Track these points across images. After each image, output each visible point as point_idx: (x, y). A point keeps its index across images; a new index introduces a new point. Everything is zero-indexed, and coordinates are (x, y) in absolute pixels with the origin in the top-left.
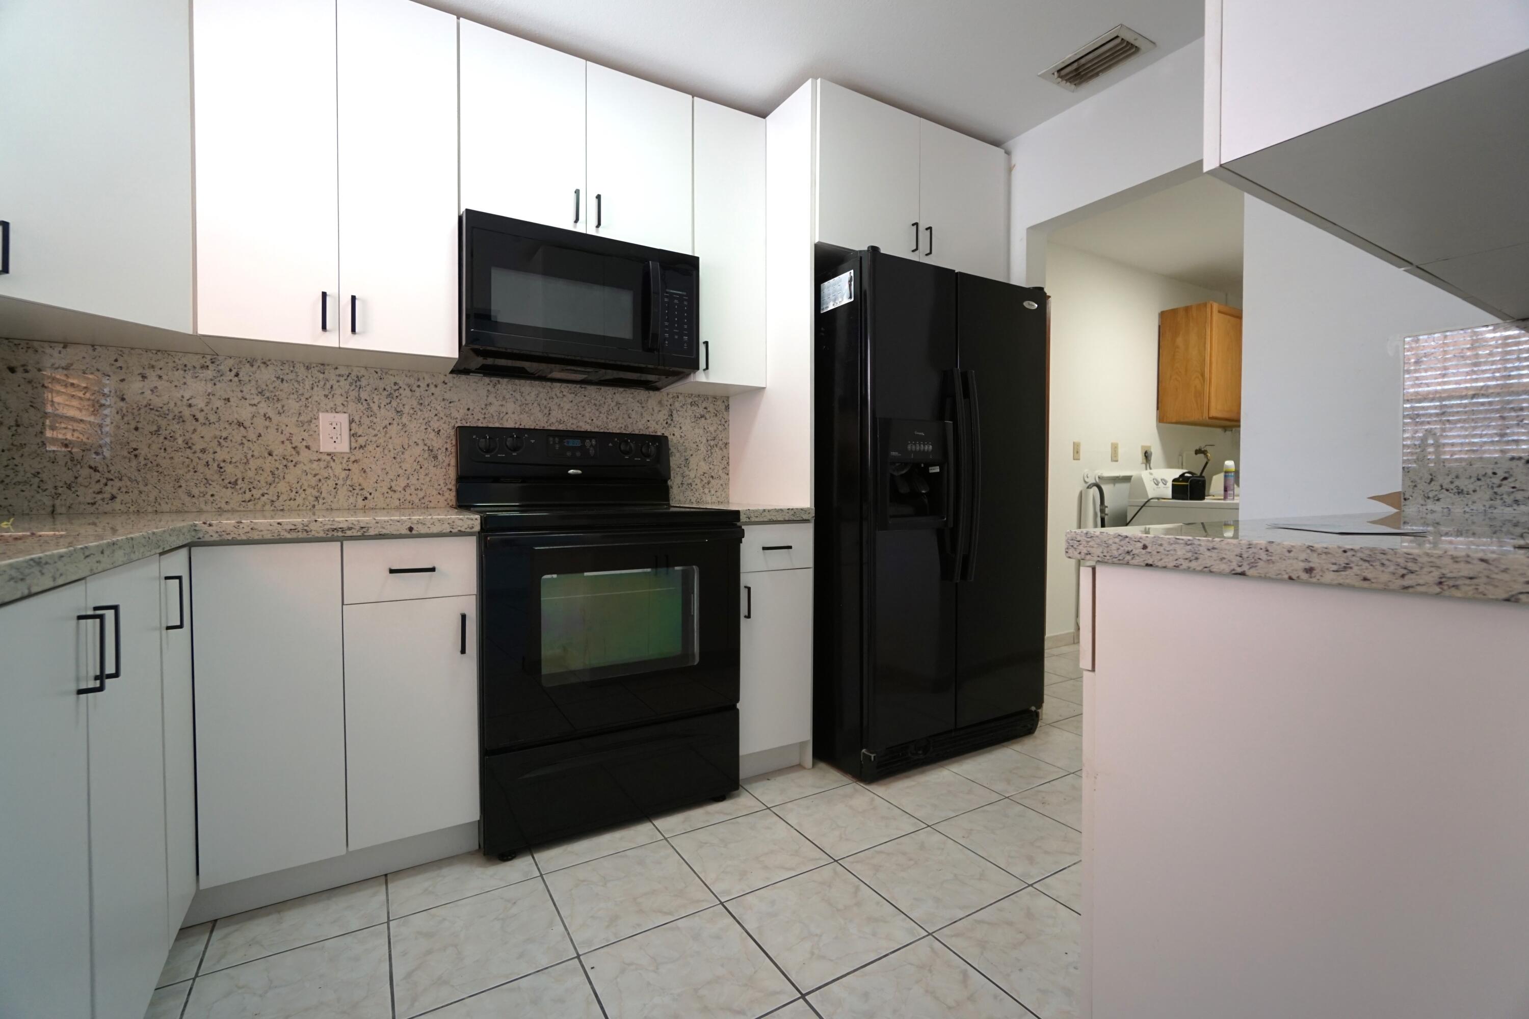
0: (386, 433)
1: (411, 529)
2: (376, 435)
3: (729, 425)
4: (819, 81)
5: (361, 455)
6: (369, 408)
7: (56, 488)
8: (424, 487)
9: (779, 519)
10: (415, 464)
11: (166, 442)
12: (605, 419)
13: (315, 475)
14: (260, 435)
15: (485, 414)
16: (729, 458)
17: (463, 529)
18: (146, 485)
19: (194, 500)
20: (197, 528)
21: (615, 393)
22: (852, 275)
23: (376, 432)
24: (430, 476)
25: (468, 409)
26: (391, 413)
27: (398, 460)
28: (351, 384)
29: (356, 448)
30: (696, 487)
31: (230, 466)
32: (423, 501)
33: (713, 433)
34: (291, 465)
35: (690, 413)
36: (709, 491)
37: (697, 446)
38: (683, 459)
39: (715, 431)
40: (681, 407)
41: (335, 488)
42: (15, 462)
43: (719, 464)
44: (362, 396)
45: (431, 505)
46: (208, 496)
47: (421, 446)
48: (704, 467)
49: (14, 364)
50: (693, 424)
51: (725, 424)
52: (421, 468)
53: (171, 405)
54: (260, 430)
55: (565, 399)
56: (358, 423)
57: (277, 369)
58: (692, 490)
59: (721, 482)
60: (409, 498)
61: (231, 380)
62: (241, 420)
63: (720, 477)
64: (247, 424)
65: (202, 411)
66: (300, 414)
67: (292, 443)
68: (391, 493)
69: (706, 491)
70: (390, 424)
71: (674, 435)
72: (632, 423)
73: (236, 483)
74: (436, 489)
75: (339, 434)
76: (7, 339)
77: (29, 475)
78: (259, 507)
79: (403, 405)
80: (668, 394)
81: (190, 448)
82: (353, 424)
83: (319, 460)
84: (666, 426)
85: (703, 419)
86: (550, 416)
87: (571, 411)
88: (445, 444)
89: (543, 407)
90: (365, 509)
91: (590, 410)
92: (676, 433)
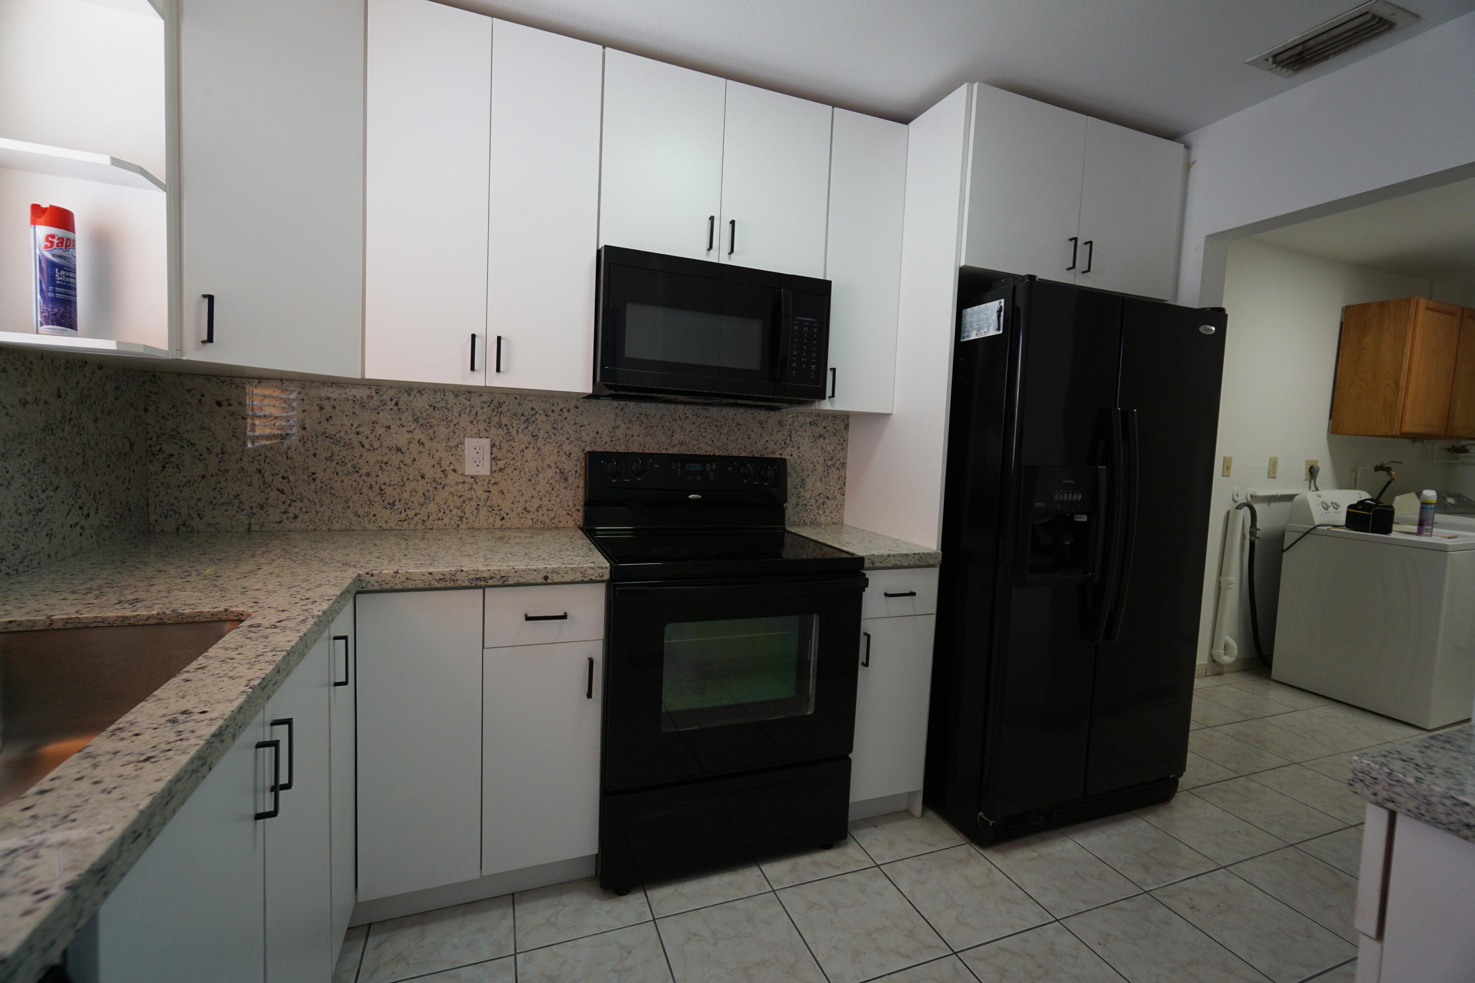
0: (523, 456)
1: (546, 578)
2: (514, 459)
3: (847, 445)
4: (976, 85)
5: (500, 477)
6: (509, 433)
7: (252, 508)
8: (555, 508)
9: (904, 564)
10: (548, 485)
11: (338, 467)
12: (725, 440)
13: (460, 496)
14: (414, 460)
15: (612, 437)
16: (845, 478)
17: (593, 578)
18: (322, 506)
19: (360, 519)
20: (361, 578)
21: (735, 414)
22: (1003, 304)
23: (514, 456)
24: (561, 497)
25: (597, 433)
26: (528, 438)
27: (533, 482)
28: (493, 411)
29: (496, 471)
30: (811, 508)
31: (390, 488)
32: (553, 521)
33: (832, 453)
34: (440, 487)
35: (809, 433)
36: (824, 512)
37: (814, 466)
38: (799, 479)
39: (833, 451)
40: (801, 427)
41: (477, 509)
42: (221, 485)
43: (835, 484)
44: (502, 422)
45: (561, 525)
46: (371, 516)
47: (554, 469)
48: (820, 487)
49: (220, 398)
50: (812, 444)
51: (843, 444)
52: (553, 489)
53: (343, 433)
54: (415, 454)
55: (688, 421)
56: (498, 447)
57: (431, 397)
58: (807, 511)
59: (836, 503)
60: (541, 518)
61: (392, 409)
62: (399, 446)
63: (835, 498)
64: (404, 449)
65: (367, 438)
66: (449, 439)
67: (441, 467)
68: (526, 514)
69: (821, 512)
70: (526, 448)
71: (791, 455)
72: (751, 444)
73: (394, 504)
74: (565, 510)
75: (482, 457)
76: (216, 376)
77: (231, 497)
78: (412, 526)
79: (539, 429)
80: (787, 414)
81: (357, 472)
82: (494, 449)
83: (464, 482)
84: (785, 446)
85: (821, 438)
86: (673, 438)
87: (693, 433)
88: (575, 467)
89: (666, 430)
90: (502, 529)
91: (711, 431)
92: (794, 454)
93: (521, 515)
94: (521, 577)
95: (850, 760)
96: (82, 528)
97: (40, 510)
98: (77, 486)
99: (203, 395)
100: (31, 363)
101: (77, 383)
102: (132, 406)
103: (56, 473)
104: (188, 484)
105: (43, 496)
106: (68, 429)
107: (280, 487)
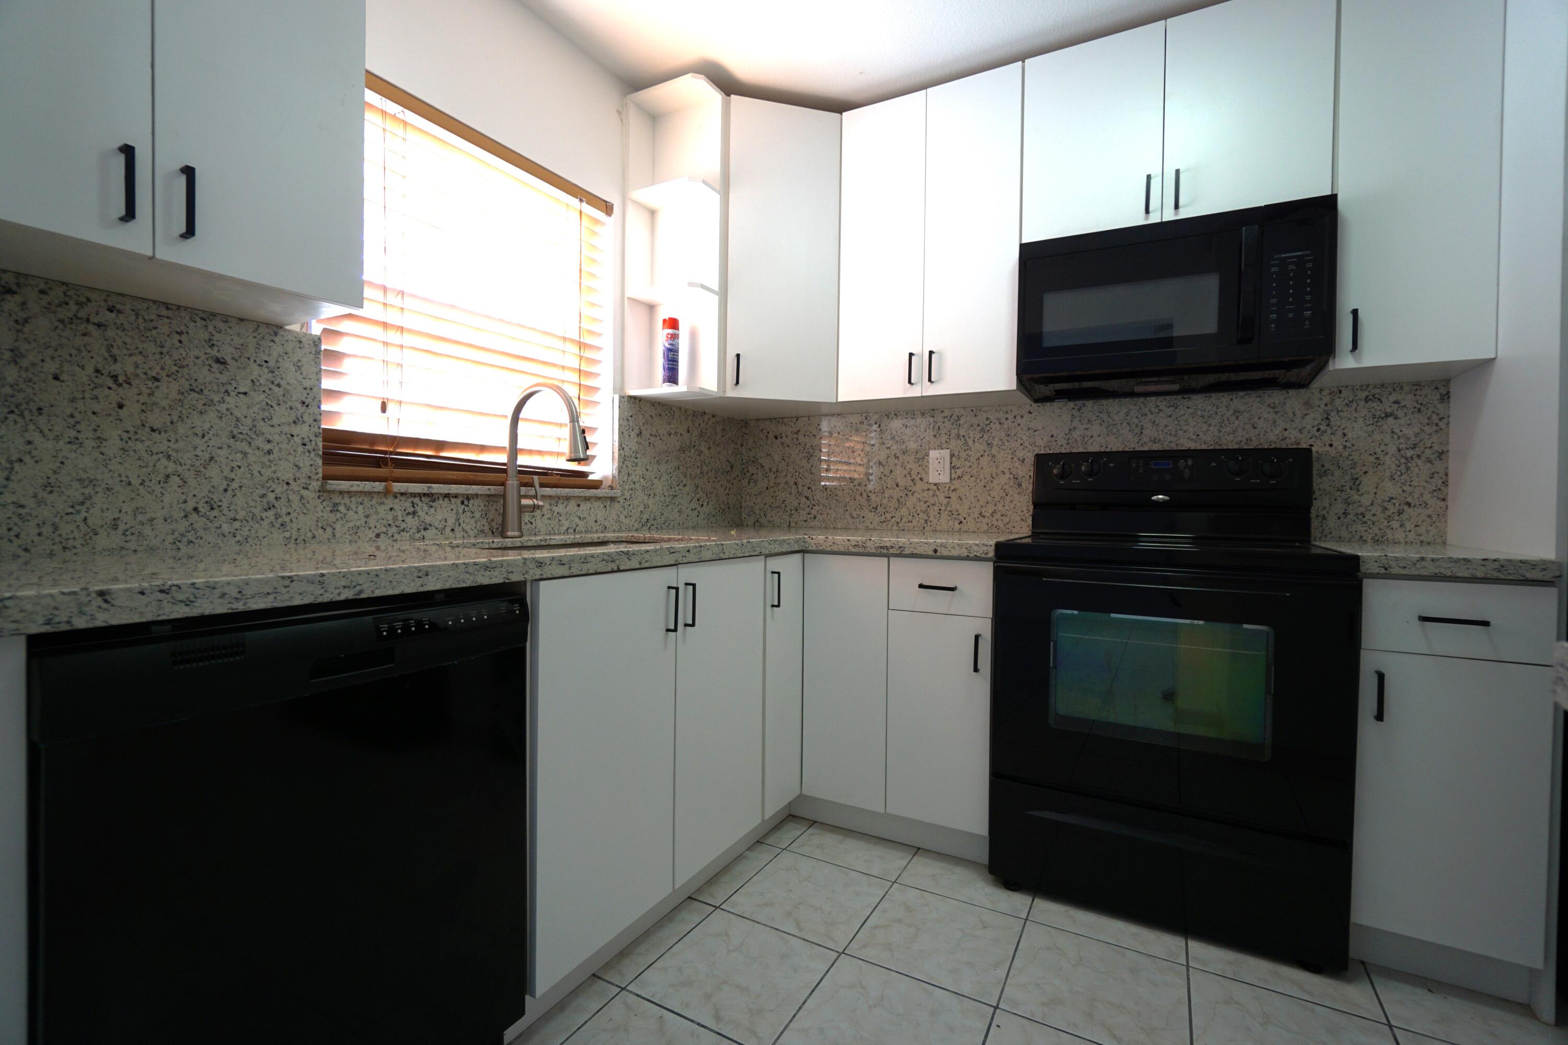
0: (978, 464)
1: (935, 551)
2: (970, 467)
3: (1448, 424)
5: (958, 485)
6: (966, 443)
7: (791, 510)
8: (1009, 513)
10: (1002, 491)
12: (1216, 433)
13: (926, 502)
14: (891, 472)
15: (1069, 439)
16: (1447, 475)
17: (978, 555)
18: (830, 509)
19: (854, 520)
20: (806, 541)
21: (1231, 400)
23: (970, 464)
24: (1014, 502)
25: (1052, 437)
26: (984, 447)
27: (988, 488)
28: (953, 424)
29: (955, 479)
30: (1374, 519)
31: (874, 495)
32: (1007, 526)
33: (1413, 438)
34: (910, 494)
35: (1364, 412)
36: (1402, 525)
37: (1377, 458)
38: (1347, 478)
39: (1418, 435)
40: (1347, 405)
41: (939, 513)
42: (776, 494)
43: (1422, 483)
44: (960, 433)
46: (861, 517)
47: (1008, 475)
48: (1390, 488)
49: (777, 434)
50: (1370, 429)
51: (1440, 424)
52: (1007, 495)
54: (891, 467)
55: (1162, 414)
56: (957, 457)
57: (903, 418)
58: (1365, 522)
59: (1429, 512)
60: (995, 523)
61: (876, 431)
62: (881, 460)
63: (1426, 505)
64: (884, 463)
66: (917, 452)
67: (911, 476)
68: (980, 518)
70: (982, 456)
71: (1331, 445)
72: (1259, 435)
73: (876, 508)
74: (1020, 516)
75: (942, 466)
77: (781, 502)
78: (889, 527)
79: (994, 438)
80: (1321, 390)
81: (853, 482)
82: (954, 458)
83: (928, 489)
84: (1317, 434)
85: (1391, 419)
86: (1143, 436)
87: (1169, 428)
88: (1026, 472)
89: (1133, 427)
90: (960, 530)
91: (1195, 423)
92: (1335, 444)
93: (977, 520)
94: (915, 549)
96: (699, 512)
97: (675, 496)
98: (697, 487)
99: (768, 433)
100: (674, 412)
101: (699, 425)
102: (733, 441)
103: (685, 476)
104: (760, 493)
105: (677, 488)
106: (692, 451)
107: (807, 495)
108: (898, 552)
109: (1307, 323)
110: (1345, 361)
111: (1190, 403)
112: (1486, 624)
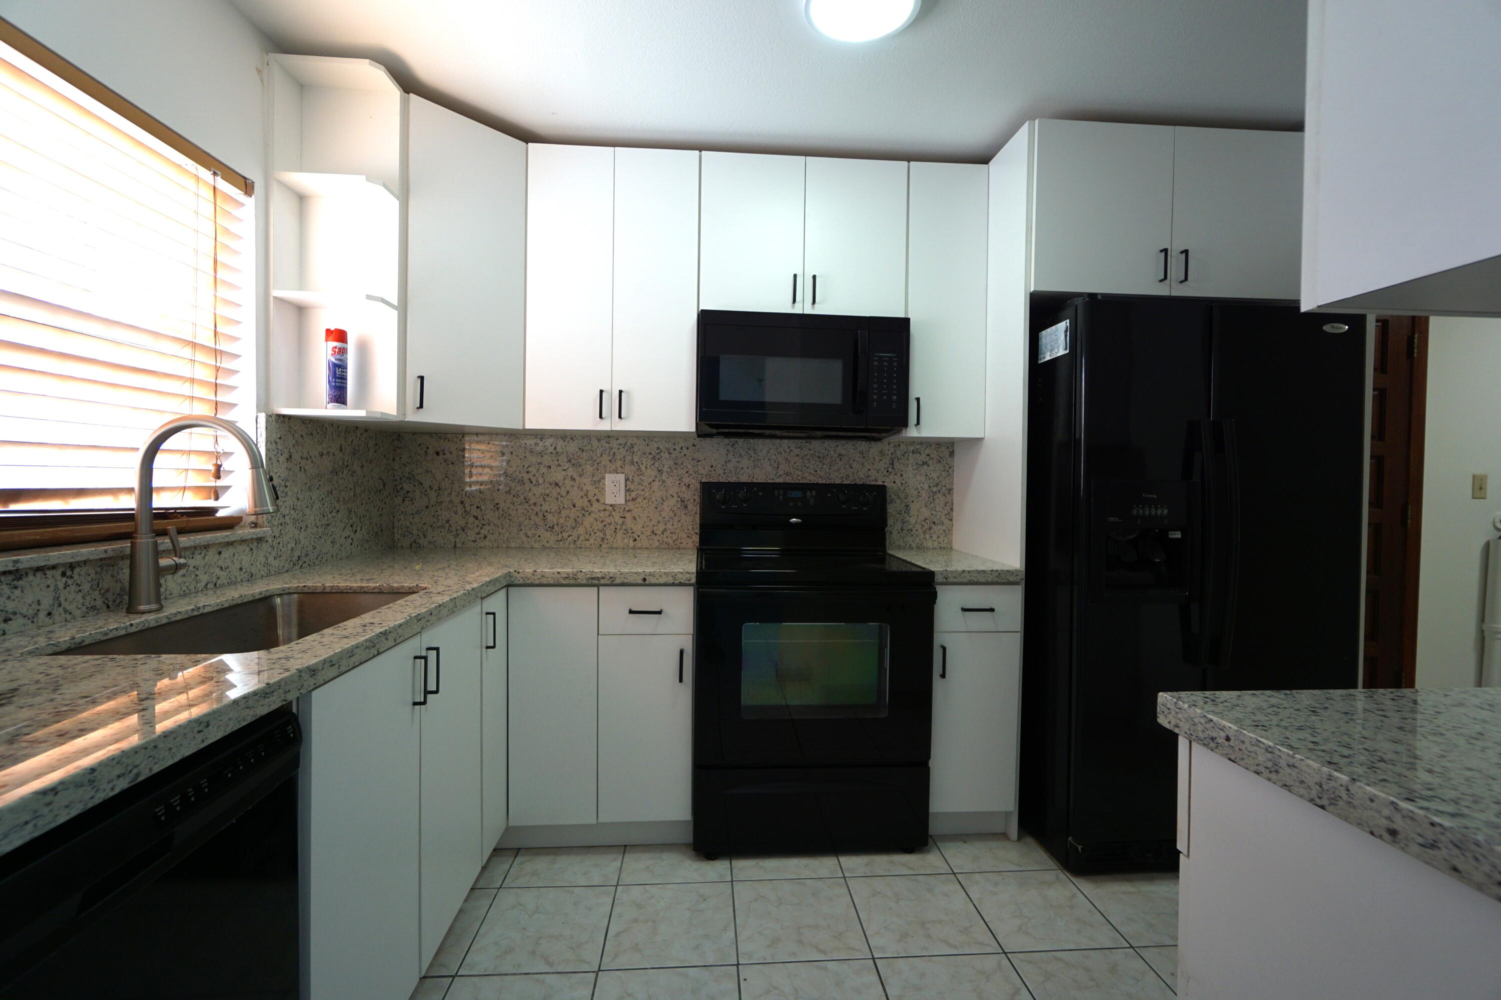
0: (651, 488)
1: (644, 580)
2: (643, 490)
3: (953, 471)
4: (1037, 121)
5: (633, 506)
6: (639, 469)
7: (457, 530)
8: (677, 531)
9: (981, 581)
10: (671, 512)
11: (514, 499)
12: (828, 470)
13: (602, 522)
14: (568, 492)
15: (725, 469)
16: (952, 504)
17: (683, 581)
18: (503, 528)
19: (529, 540)
20: (511, 575)
21: (837, 446)
22: (1068, 324)
23: (643, 488)
24: (682, 522)
25: (712, 466)
26: (655, 473)
27: (659, 509)
28: (627, 451)
29: (629, 500)
30: (917, 533)
31: (551, 515)
32: (676, 543)
33: (936, 479)
34: (587, 514)
35: (912, 460)
36: (931, 537)
37: (919, 492)
38: (903, 505)
39: (938, 477)
40: (903, 455)
41: (615, 532)
42: (438, 513)
43: (941, 510)
44: (634, 461)
45: (682, 546)
46: (537, 537)
47: (676, 498)
48: (926, 513)
49: (439, 450)
50: (915, 472)
51: (949, 471)
52: (675, 515)
53: (518, 472)
54: (568, 488)
55: (792, 454)
56: (631, 481)
57: (580, 442)
58: (912, 535)
59: (944, 528)
60: (666, 540)
61: (552, 453)
62: (557, 482)
63: (942, 523)
64: (560, 484)
65: (534, 476)
66: (593, 475)
67: (587, 498)
68: (653, 536)
69: (928, 536)
70: (653, 481)
71: (894, 482)
72: (854, 472)
73: (553, 528)
74: (686, 533)
75: (618, 489)
76: (435, 434)
77: (444, 522)
78: (566, 545)
79: (664, 465)
80: (889, 444)
81: (527, 502)
82: (628, 482)
83: (605, 510)
84: (887, 474)
85: (925, 466)
86: (779, 471)
87: (797, 464)
88: (693, 496)
89: (772, 462)
90: (634, 548)
91: (814, 462)
92: (897, 482)
93: (650, 537)
94: (625, 578)
95: (929, 768)
96: (352, 539)
97: (328, 525)
98: (350, 511)
99: (428, 448)
100: (326, 429)
101: (352, 442)
102: (385, 456)
103: (338, 501)
104: (418, 512)
105: (330, 516)
106: (346, 472)
107: (475, 514)
108: (609, 582)
109: (894, 404)
110: (912, 432)
111: (811, 447)
112: (992, 610)
